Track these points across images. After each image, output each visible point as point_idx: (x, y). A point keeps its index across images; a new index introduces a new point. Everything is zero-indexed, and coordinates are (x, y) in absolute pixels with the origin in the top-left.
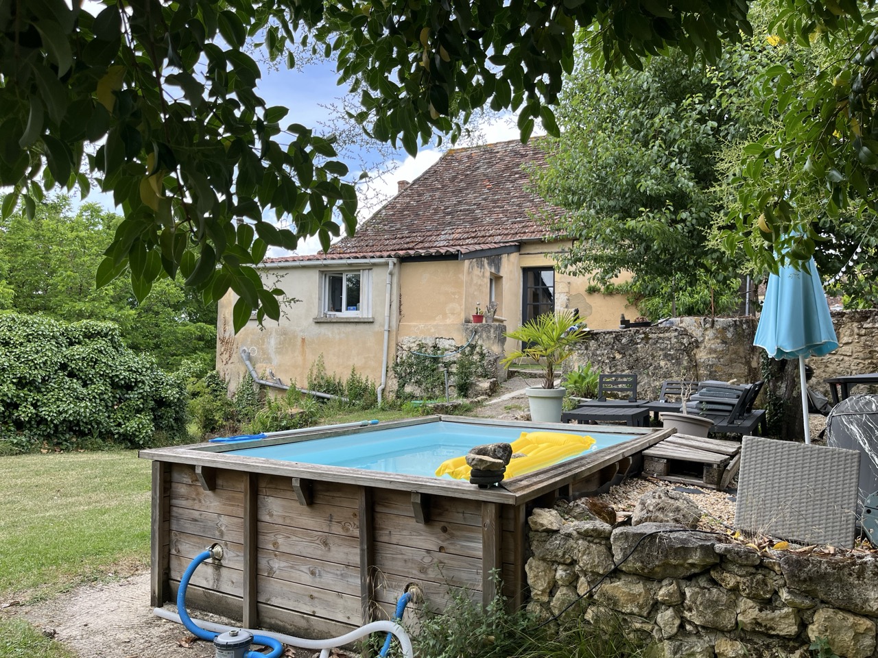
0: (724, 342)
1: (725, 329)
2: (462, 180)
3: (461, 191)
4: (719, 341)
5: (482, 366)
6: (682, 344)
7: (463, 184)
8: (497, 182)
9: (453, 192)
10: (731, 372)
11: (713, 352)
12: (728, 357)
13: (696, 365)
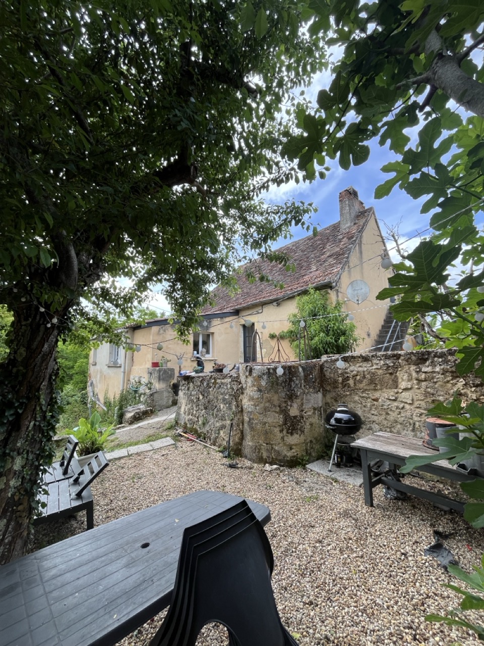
0: (260, 390)
1: (260, 377)
4: (255, 388)
6: (233, 389)
10: (265, 420)
11: (251, 399)
12: (262, 405)
13: (242, 411)
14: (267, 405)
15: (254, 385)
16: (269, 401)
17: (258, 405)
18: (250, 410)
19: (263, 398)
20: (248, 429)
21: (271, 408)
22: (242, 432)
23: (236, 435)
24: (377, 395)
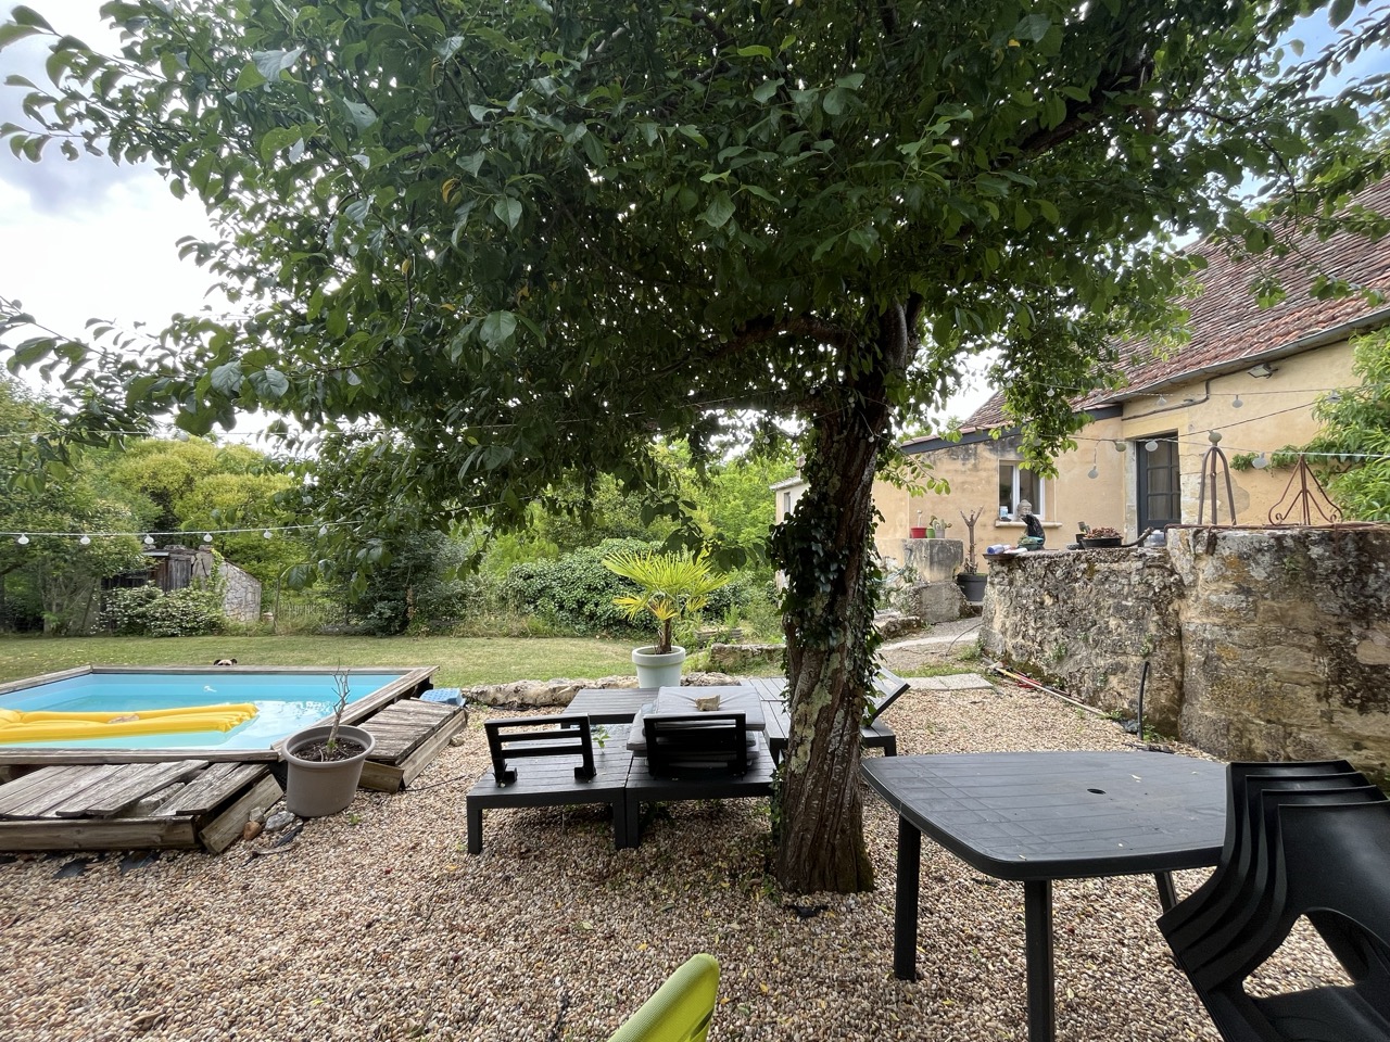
0: (1244, 591)
1: (1244, 558)
4: (1229, 586)
10: (1263, 663)
11: (1213, 609)
12: (1253, 627)
13: (1180, 636)
14: (1273, 626)
15: (1224, 578)
16: (1277, 619)
17: (1237, 626)
18: (1208, 636)
19: (1256, 610)
20: (1203, 682)
21: (1286, 635)
22: (1180, 686)
23: (1159, 690)
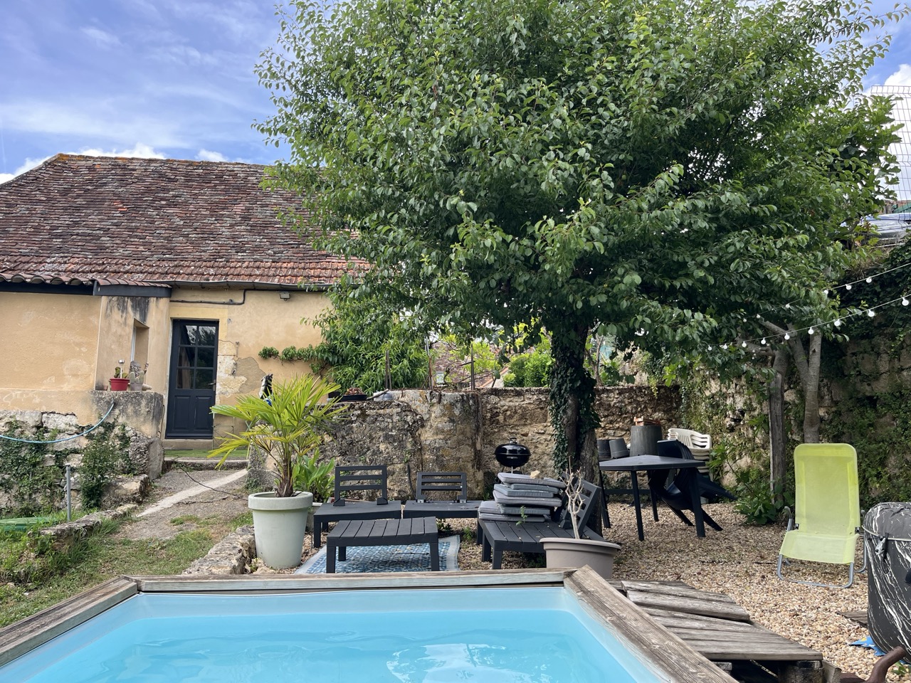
2: (79, 196)
3: (78, 209)
4: (446, 419)
5: (126, 457)
6: (406, 422)
7: (80, 201)
8: (134, 206)
9: (65, 209)
10: (459, 455)
11: (439, 431)
12: (455, 438)
13: (422, 448)
14: (461, 437)
15: (444, 415)
16: (462, 433)
18: (437, 445)
19: (456, 430)
20: (436, 469)
21: (464, 440)
24: (525, 430)
